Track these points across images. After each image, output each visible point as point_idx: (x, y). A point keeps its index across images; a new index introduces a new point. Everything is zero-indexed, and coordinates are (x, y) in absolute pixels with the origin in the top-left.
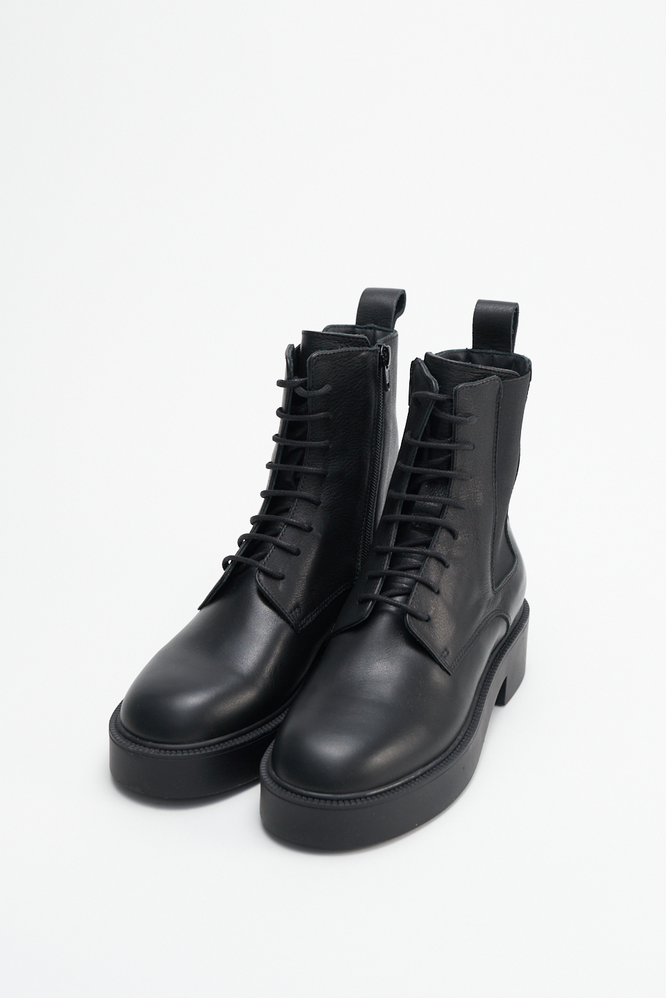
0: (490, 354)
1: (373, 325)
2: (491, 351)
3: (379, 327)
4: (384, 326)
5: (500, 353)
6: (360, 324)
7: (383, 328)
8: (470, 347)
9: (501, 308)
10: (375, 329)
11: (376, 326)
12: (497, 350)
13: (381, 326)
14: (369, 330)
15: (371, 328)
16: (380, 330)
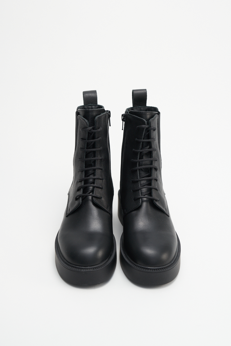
0: (139, 108)
1: (91, 104)
2: (140, 107)
3: (93, 105)
4: (95, 104)
5: (143, 107)
6: (85, 105)
7: (95, 105)
8: (132, 106)
9: (142, 92)
10: (92, 105)
11: (92, 104)
12: (142, 106)
13: (94, 104)
14: (89, 106)
15: (90, 105)
16: (94, 105)
